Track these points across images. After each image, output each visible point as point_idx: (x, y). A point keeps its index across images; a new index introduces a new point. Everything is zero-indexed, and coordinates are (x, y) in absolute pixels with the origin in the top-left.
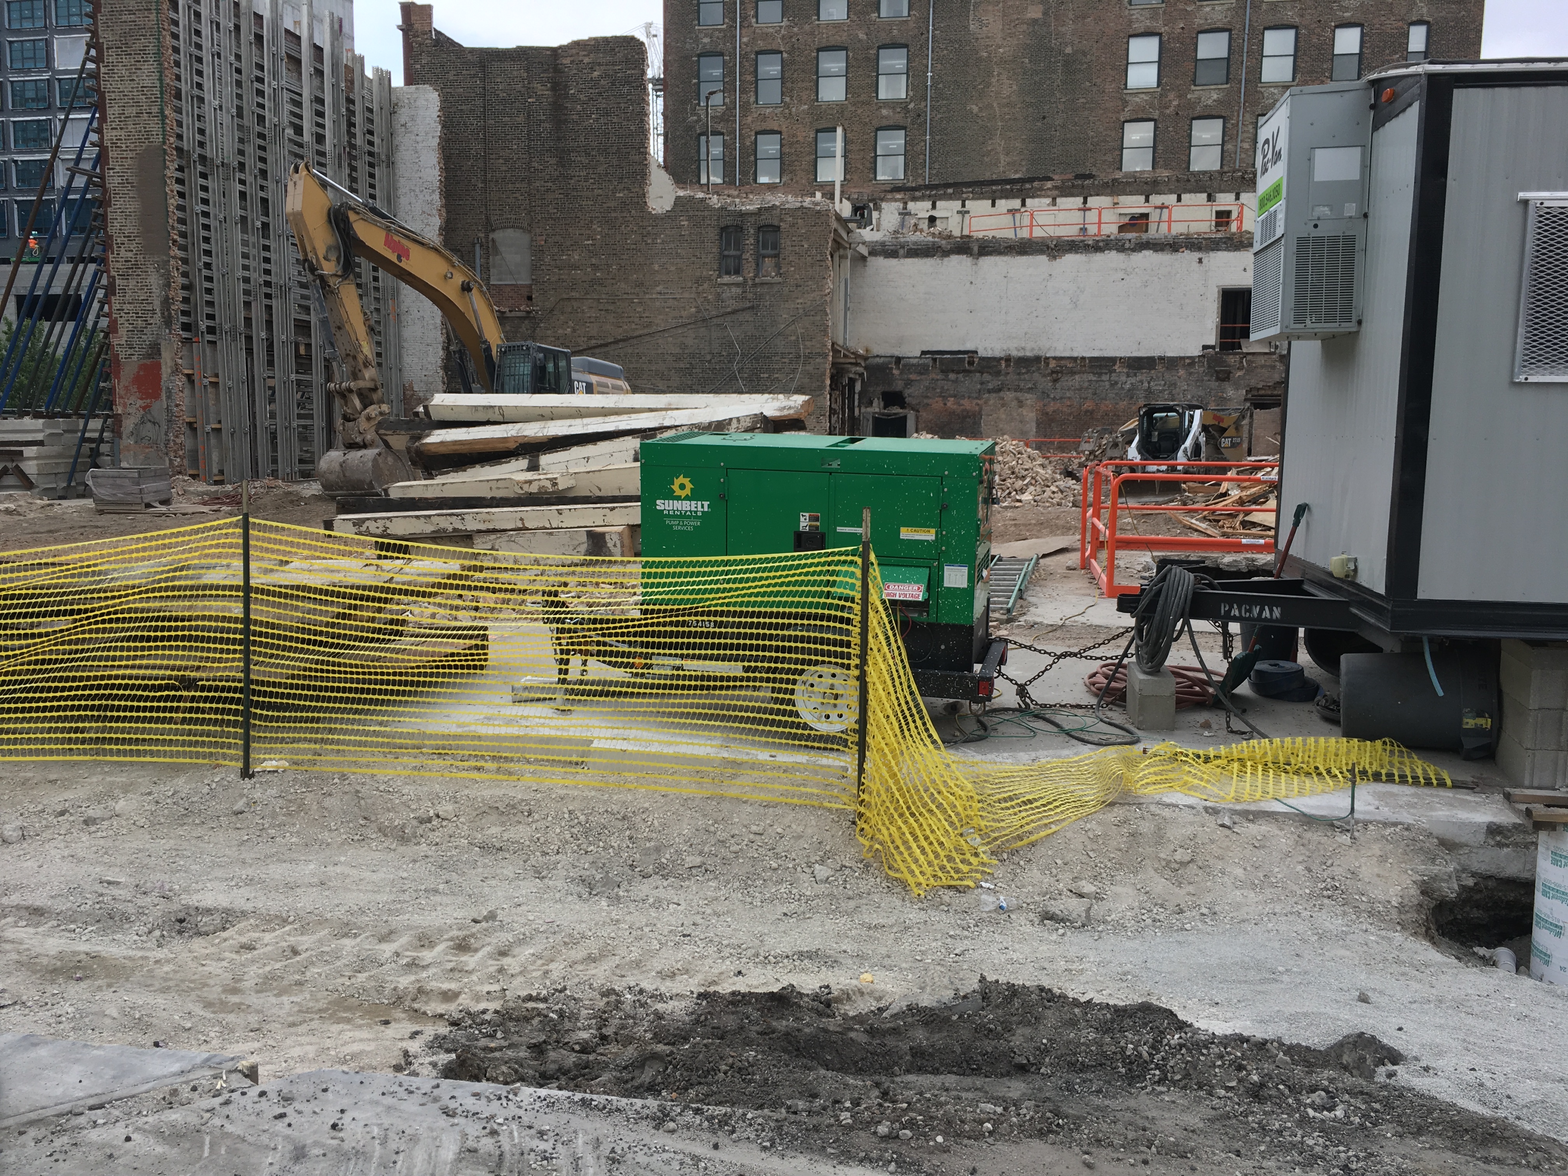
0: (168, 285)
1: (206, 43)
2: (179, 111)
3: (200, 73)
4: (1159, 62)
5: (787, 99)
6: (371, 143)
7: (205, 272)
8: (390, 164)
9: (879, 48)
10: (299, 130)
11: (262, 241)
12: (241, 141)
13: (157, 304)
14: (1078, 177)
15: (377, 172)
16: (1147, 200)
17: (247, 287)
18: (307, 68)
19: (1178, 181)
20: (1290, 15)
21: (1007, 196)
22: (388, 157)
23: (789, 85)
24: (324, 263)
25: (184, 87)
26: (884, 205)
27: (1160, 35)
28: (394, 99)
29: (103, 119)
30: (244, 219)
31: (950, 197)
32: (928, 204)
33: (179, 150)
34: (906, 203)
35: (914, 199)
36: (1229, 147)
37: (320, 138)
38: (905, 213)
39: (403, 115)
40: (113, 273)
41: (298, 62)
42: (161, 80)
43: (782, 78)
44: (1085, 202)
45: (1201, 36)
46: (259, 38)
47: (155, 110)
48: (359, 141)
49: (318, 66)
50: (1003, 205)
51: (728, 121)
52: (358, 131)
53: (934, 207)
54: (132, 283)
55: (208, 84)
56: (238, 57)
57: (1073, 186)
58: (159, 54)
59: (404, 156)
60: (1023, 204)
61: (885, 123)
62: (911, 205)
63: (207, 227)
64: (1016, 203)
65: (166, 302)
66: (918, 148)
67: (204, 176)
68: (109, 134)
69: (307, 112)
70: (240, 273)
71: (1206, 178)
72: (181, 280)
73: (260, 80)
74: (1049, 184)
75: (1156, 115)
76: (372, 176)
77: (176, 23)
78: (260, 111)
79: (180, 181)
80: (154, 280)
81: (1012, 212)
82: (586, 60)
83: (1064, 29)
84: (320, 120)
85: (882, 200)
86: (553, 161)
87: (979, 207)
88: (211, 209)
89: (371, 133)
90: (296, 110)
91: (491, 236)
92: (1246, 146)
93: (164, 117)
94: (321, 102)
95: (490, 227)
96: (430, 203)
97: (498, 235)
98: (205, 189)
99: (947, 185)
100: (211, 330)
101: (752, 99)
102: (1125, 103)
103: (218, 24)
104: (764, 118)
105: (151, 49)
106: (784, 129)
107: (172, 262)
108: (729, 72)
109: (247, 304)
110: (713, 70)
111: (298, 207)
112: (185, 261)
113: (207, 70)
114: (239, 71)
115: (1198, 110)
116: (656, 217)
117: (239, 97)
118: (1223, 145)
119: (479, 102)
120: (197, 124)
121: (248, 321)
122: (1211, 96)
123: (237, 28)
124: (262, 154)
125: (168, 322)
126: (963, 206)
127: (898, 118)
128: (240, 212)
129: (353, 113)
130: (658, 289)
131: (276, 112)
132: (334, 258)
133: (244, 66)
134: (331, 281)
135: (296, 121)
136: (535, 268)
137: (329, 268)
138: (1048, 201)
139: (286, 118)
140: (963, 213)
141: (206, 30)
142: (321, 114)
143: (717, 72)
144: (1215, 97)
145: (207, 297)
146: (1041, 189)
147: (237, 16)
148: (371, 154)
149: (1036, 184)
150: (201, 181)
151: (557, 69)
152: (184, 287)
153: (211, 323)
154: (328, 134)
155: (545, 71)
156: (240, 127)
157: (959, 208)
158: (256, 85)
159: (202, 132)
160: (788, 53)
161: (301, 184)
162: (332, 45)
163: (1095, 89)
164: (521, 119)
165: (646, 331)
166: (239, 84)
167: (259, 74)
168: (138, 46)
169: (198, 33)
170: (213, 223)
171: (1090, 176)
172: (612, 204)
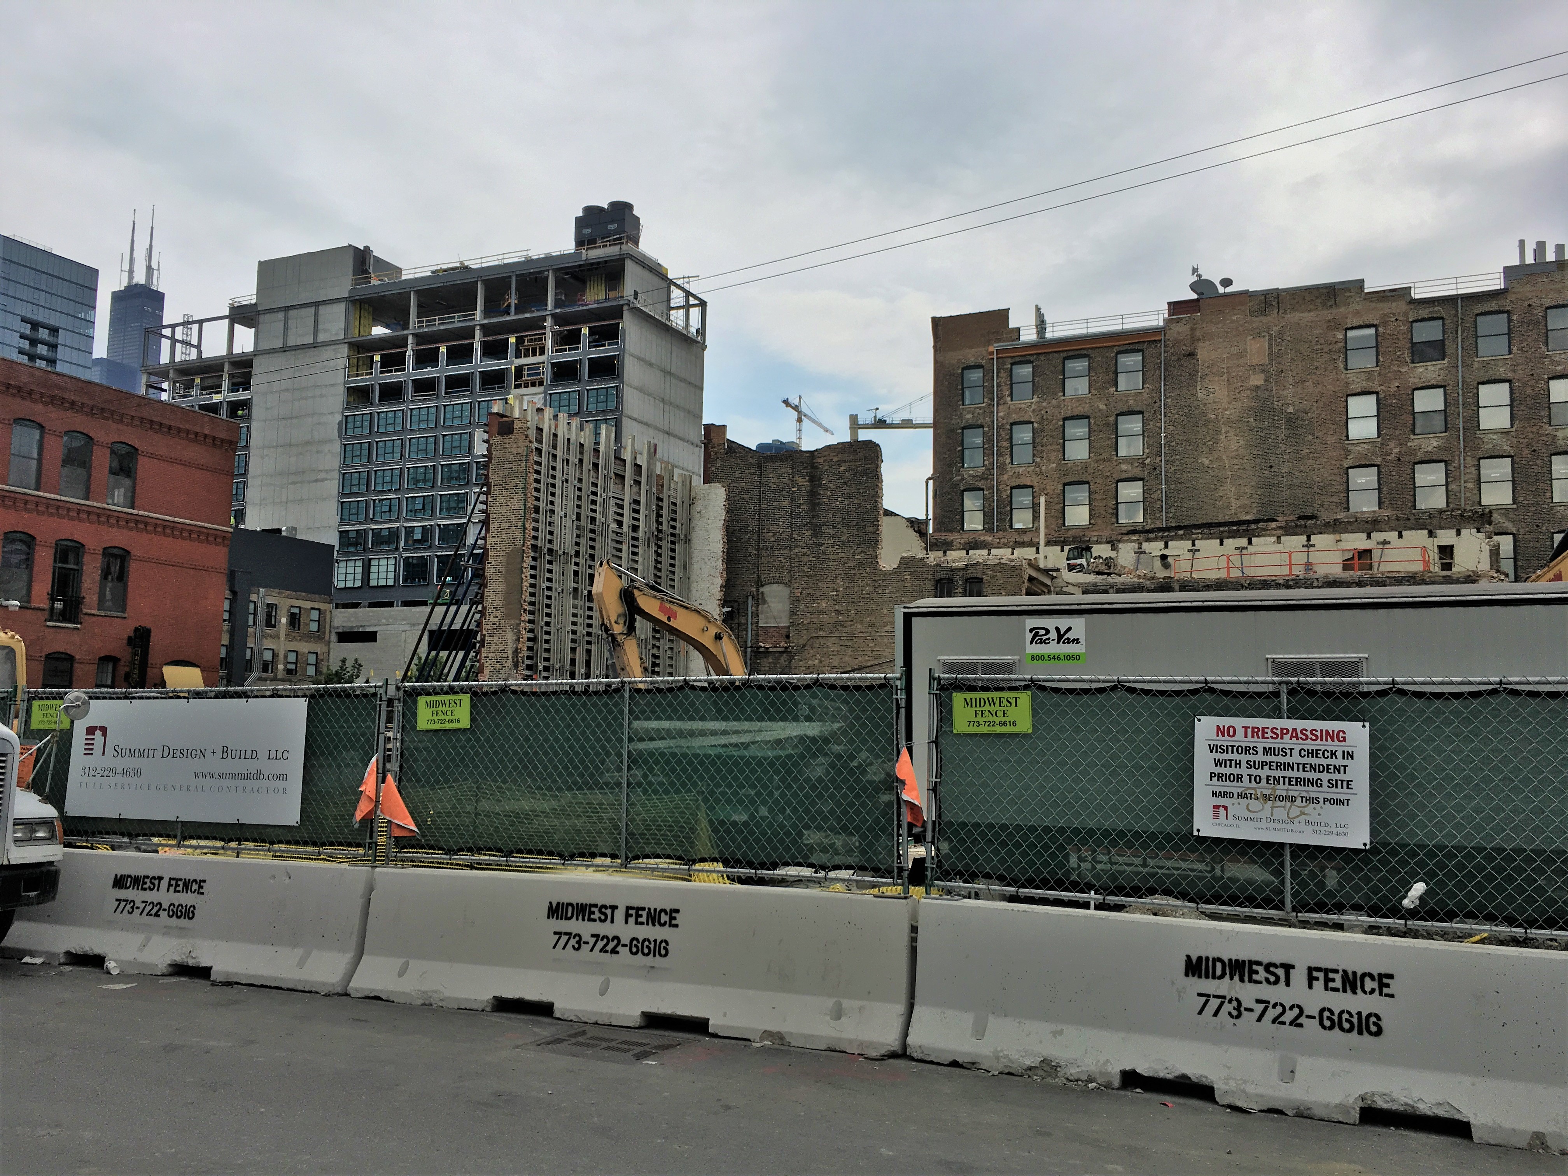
0: (518, 640)
1: (559, 474)
2: (536, 521)
3: (553, 494)
4: (1378, 416)
5: (1038, 460)
6: (674, 527)
7: (545, 628)
8: (687, 540)
9: (1117, 415)
10: (620, 524)
11: (587, 604)
12: (578, 536)
13: (510, 653)
14: (1300, 518)
15: (677, 547)
16: (1369, 537)
17: (574, 637)
18: (628, 481)
19: (1398, 519)
20: (1502, 371)
21: (1233, 535)
22: (686, 536)
23: (1039, 448)
24: (615, 626)
25: (542, 505)
26: (1120, 545)
27: (1377, 393)
28: (693, 494)
29: (487, 531)
30: (575, 590)
31: (1181, 538)
32: (1161, 544)
33: (534, 547)
34: (1141, 544)
35: (1148, 540)
36: (1452, 487)
37: (635, 528)
38: (1140, 552)
39: (699, 506)
40: (484, 632)
41: (623, 477)
42: (525, 505)
43: (1034, 442)
44: (1309, 539)
45: (1416, 392)
46: (596, 466)
47: (520, 524)
48: (664, 527)
49: (637, 478)
50: (1231, 544)
51: (987, 479)
52: (664, 520)
53: (1166, 546)
54: (496, 639)
55: (557, 500)
56: (580, 480)
57: (1296, 526)
58: (525, 488)
59: (698, 536)
60: (1250, 543)
61: (1124, 476)
62: (1146, 546)
63: (549, 597)
64: (1243, 542)
65: (516, 652)
66: (1155, 496)
67: (550, 562)
68: (490, 540)
69: (626, 512)
70: (570, 628)
71: (1426, 516)
72: (527, 635)
73: (594, 493)
74: (1273, 525)
75: (1378, 461)
76: (673, 550)
77: (539, 464)
78: (593, 515)
79: (533, 568)
80: (510, 637)
81: (1241, 549)
82: (835, 459)
83: (1285, 393)
84: (636, 516)
85: (1119, 541)
86: (809, 533)
87: (1208, 546)
88: (554, 585)
89: (674, 520)
90: (620, 511)
91: (761, 590)
92: (1470, 485)
93: (525, 529)
94: (637, 502)
95: (760, 584)
96: (716, 568)
97: (766, 589)
98: (550, 571)
99: (1179, 528)
100: (546, 669)
101: (1008, 461)
102: (1348, 452)
103: (568, 461)
104: (1019, 475)
105: (521, 486)
106: (1035, 484)
107: (522, 624)
108: (988, 440)
109: (573, 650)
110: (975, 439)
111: (600, 590)
112: (531, 622)
113: (558, 491)
114: (580, 489)
115: (1419, 456)
116: (886, 574)
117: (579, 507)
118: (1447, 485)
119: (756, 492)
120: (548, 528)
121: (573, 662)
122: (1431, 444)
123: (581, 461)
124: (592, 543)
125: (516, 665)
126: (1194, 545)
127: (1137, 472)
128: (573, 585)
129: (662, 508)
130: (887, 628)
131: (604, 514)
132: (621, 621)
133: (584, 486)
134: (620, 638)
135: (619, 518)
136: (792, 613)
137: (618, 629)
138: (1274, 539)
139: (611, 515)
140: (1194, 551)
141: (559, 465)
142: (637, 511)
143: (979, 441)
144: (1435, 444)
145: (546, 646)
146: (1265, 530)
147: (581, 453)
148: (673, 535)
149: (1261, 525)
150: (548, 566)
151: (814, 467)
152: (529, 639)
153: (546, 664)
154: (641, 524)
155: (805, 468)
156: (578, 528)
157: (1190, 547)
158: (592, 497)
159: (551, 533)
160: (1039, 423)
161: (603, 574)
162: (648, 462)
163: (1318, 441)
164: (786, 503)
165: (876, 662)
166: (579, 498)
167: (594, 489)
168: (513, 483)
169: (554, 468)
170: (553, 594)
171: (1313, 517)
172: (852, 564)
